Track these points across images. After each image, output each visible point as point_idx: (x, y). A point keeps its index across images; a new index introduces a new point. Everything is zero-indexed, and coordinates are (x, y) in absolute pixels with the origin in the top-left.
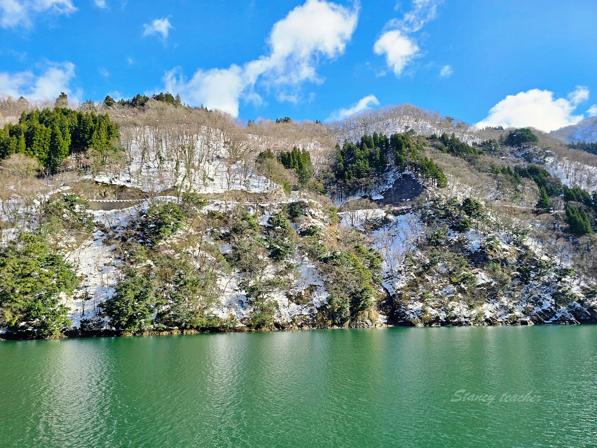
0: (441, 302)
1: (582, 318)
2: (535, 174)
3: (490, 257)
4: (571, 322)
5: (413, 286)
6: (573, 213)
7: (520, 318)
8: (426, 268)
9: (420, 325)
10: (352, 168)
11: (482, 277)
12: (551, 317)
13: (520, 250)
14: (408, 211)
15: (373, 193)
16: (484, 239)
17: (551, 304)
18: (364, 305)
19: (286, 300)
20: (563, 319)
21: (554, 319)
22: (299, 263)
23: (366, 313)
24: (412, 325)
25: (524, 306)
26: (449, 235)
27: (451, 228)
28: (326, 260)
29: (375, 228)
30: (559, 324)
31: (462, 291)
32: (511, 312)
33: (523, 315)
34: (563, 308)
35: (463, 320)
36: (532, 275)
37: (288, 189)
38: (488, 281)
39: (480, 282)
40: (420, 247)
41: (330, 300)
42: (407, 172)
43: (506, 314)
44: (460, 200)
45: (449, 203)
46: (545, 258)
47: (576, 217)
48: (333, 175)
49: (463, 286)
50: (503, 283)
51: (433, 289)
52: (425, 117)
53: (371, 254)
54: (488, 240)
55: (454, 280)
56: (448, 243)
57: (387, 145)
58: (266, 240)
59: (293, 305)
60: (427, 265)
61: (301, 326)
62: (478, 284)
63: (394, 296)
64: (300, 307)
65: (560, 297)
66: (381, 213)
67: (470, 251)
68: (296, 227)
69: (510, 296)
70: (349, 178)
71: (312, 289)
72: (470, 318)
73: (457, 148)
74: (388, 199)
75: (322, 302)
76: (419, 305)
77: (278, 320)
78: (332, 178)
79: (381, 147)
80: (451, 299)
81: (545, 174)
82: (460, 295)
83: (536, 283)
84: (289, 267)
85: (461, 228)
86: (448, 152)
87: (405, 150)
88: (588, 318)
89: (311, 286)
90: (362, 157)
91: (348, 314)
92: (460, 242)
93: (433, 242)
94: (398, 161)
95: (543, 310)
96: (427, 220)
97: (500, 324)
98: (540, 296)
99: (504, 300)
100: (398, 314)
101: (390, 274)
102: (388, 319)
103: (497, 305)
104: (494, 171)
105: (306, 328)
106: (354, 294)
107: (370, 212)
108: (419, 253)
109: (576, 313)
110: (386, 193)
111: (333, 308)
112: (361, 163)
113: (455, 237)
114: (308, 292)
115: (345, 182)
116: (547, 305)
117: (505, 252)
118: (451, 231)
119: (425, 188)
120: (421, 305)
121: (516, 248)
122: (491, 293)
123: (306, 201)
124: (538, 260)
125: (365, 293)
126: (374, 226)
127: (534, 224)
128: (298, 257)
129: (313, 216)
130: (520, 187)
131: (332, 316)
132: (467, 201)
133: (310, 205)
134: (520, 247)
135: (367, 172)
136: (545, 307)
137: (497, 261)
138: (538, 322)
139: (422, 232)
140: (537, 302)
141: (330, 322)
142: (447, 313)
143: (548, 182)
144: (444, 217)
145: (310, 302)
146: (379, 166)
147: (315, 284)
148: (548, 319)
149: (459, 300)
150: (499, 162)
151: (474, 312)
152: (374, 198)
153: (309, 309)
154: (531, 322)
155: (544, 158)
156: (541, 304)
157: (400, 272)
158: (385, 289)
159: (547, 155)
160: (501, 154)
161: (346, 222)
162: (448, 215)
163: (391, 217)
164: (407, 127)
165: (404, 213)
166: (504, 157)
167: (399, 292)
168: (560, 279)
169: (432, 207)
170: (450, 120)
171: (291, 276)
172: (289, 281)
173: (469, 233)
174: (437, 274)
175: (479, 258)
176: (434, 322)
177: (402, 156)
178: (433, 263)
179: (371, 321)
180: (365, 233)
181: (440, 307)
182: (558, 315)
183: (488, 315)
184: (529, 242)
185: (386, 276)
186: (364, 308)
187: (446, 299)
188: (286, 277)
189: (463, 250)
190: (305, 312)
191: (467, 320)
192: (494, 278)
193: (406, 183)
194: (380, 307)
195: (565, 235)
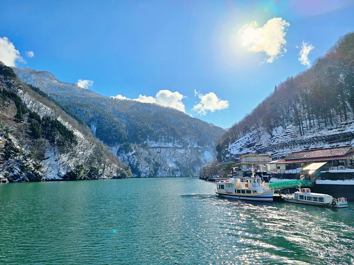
1: (31, 179)
2: (14, 97)
4: (27, 181)
6: (34, 125)
7: (2, 179)
12: (17, 179)
13: (6, 140)
17: (18, 171)
20: (23, 180)
21: (19, 179)
25: (5, 172)
30: (21, 182)
33: (4, 177)
34: (24, 174)
36: (11, 155)
46: (18, 147)
47: (36, 128)
65: (23, 168)
83: (12, 160)
88: (34, 179)
95: (14, 175)
98: (13, 167)
109: (29, 176)
116: (16, 172)
121: (5, 139)
124: (14, 147)
130: (6, 103)
134: (7, 139)
136: (15, 173)
138: (10, 181)
140: (11, 170)
148: (15, 180)
154: (8, 181)
155: (18, 89)
156: (13, 172)
159: (20, 88)
168: (25, 159)
182: (21, 177)
184: (11, 137)
195: (29, 136)
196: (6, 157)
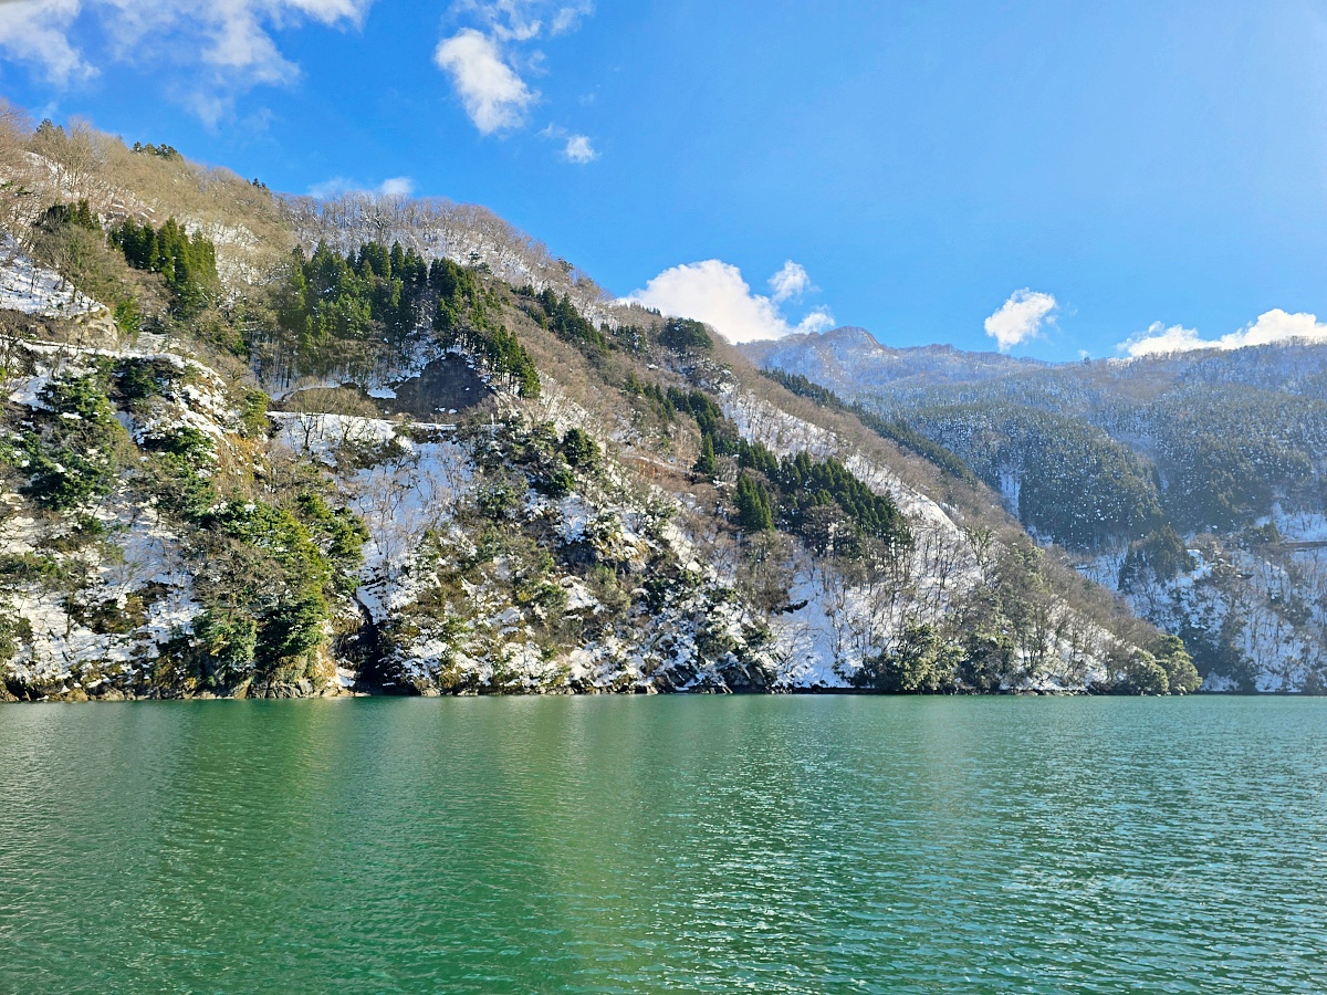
0: (487, 643)
1: (737, 683)
2: (699, 407)
3: (599, 555)
4: (719, 690)
5: (429, 604)
6: (748, 488)
7: (636, 680)
8: (467, 566)
9: (433, 692)
10: (327, 312)
11: (579, 595)
12: (688, 680)
13: (653, 546)
14: (447, 435)
15: (372, 381)
16: (592, 519)
17: (692, 654)
18: (297, 640)
19: (59, 620)
20: (707, 685)
21: (692, 683)
22: (125, 521)
23: (302, 661)
24: (413, 691)
25: (646, 656)
26: (527, 501)
27: (532, 486)
28: (207, 521)
29: (366, 463)
30: (699, 692)
31: (534, 620)
32: (620, 668)
33: (641, 674)
34: (710, 663)
35: (527, 681)
36: (668, 597)
37: (129, 320)
38: (589, 602)
39: (573, 604)
40: (461, 518)
41: (200, 626)
42: (457, 350)
43: (611, 671)
44: (560, 430)
45: (536, 433)
46: (694, 567)
47: (751, 497)
48: (272, 316)
49: (538, 610)
50: (615, 609)
51: (475, 613)
52: (517, 247)
53: (340, 520)
54: (601, 520)
55: (523, 596)
56: (522, 516)
57: (422, 278)
58: (21, 445)
59: (85, 633)
60: (469, 560)
61: (100, 691)
62: (569, 608)
63: (382, 624)
64: (104, 639)
65: (708, 642)
66: (383, 430)
67: (563, 539)
68: (136, 424)
69: (625, 636)
70: (316, 333)
71: (152, 593)
72: (542, 678)
73: (570, 324)
74: (406, 401)
75: (177, 630)
76: (438, 648)
77: (24, 674)
78: (269, 324)
79: (407, 280)
80: (509, 637)
81: (715, 412)
82: (529, 630)
83: (672, 612)
84: (89, 529)
85: (552, 488)
86: (551, 329)
87: (461, 300)
88: (746, 683)
89: (151, 584)
90: (357, 290)
91: (250, 662)
92: (546, 517)
93: (490, 511)
94: (441, 322)
95: (677, 666)
96: (485, 461)
97: (598, 691)
98: (675, 639)
99: (613, 644)
100: (385, 666)
101: (381, 573)
102: (357, 679)
103: (598, 653)
104: (631, 386)
105: (113, 696)
106: (277, 613)
107: (358, 423)
108: (457, 531)
109: (728, 673)
110: (403, 388)
111: (208, 645)
112: (352, 305)
113: (538, 506)
114: (139, 600)
115: (302, 339)
116: (684, 656)
117: (627, 548)
118: (532, 493)
119: (493, 392)
120: (443, 646)
121: (648, 542)
122: (590, 628)
123: (178, 362)
124: (681, 568)
125: (306, 613)
126: (365, 457)
127: (684, 503)
128: (125, 505)
129: (194, 405)
130: (671, 427)
131: (202, 665)
132: (572, 435)
133: (189, 374)
134: (655, 541)
135: (364, 328)
136: (680, 661)
137: (610, 564)
138: (664, 689)
139: (470, 485)
140: (669, 650)
141: (192, 683)
142: (496, 667)
143: (719, 427)
144: (523, 461)
145: (142, 629)
146: (397, 322)
147: (165, 580)
148: (681, 684)
149: (524, 640)
150: (643, 373)
151: (552, 666)
152: (372, 393)
153: (133, 645)
154: (653, 688)
155: (719, 383)
156: (674, 654)
157: (406, 570)
158: (362, 607)
159: (724, 379)
160: (650, 360)
161: (291, 438)
162: (531, 457)
163: (405, 443)
164: (475, 257)
165: (436, 440)
166: (652, 366)
167: (395, 616)
168: (711, 608)
169: (501, 435)
170: (566, 268)
171: (91, 555)
172: (82, 568)
173: (566, 501)
174: (489, 582)
175: (578, 555)
176: (464, 686)
177: (452, 312)
178: (484, 556)
179: (312, 681)
180: (335, 470)
181: (483, 654)
182: (701, 677)
183: (579, 673)
184: (671, 533)
185: (372, 576)
186: (296, 648)
187: (500, 636)
188: (74, 555)
189: (551, 535)
190: (116, 655)
191: (534, 683)
192: (601, 598)
193: (452, 373)
194: (343, 649)
195: (730, 527)
196: (653, 604)
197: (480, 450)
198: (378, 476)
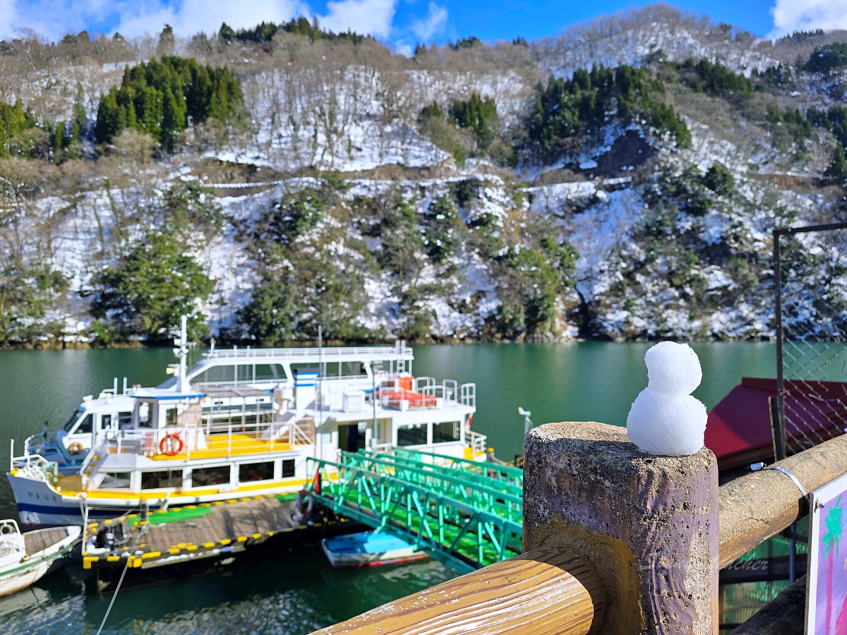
0: (653, 311)
3: (733, 251)
4: (833, 339)
5: (617, 289)
7: (761, 332)
8: (640, 266)
9: (620, 339)
10: (554, 123)
11: (717, 278)
12: (807, 332)
14: (628, 184)
15: (582, 159)
16: (726, 227)
17: (810, 313)
18: (543, 315)
19: (446, 309)
20: (823, 335)
21: (810, 333)
23: (548, 325)
24: (608, 339)
25: (771, 316)
26: (679, 220)
27: (681, 210)
28: (498, 260)
29: (579, 210)
30: (815, 340)
31: (685, 296)
32: (750, 323)
33: (766, 328)
34: (827, 320)
35: (680, 333)
36: (793, 273)
37: (461, 157)
38: (725, 282)
39: (713, 285)
40: (636, 237)
41: (500, 309)
42: (632, 127)
43: (742, 326)
44: (703, 169)
45: (686, 174)
46: (816, 251)
48: (525, 134)
49: (688, 290)
50: (745, 286)
51: (645, 294)
53: (563, 249)
54: (734, 227)
55: (677, 281)
56: (676, 231)
57: (610, 83)
58: (424, 235)
59: (455, 314)
60: (640, 263)
61: (463, 339)
62: (710, 287)
63: (590, 303)
64: (463, 316)
65: (824, 305)
66: (587, 188)
67: (705, 243)
68: (466, 214)
69: (756, 304)
70: (549, 138)
71: (479, 296)
72: (690, 331)
73: (721, 82)
74: (603, 167)
75: (490, 312)
76: (623, 315)
77: (437, 332)
78: (524, 139)
79: (601, 87)
80: (667, 307)
82: (682, 302)
83: (795, 285)
84: (452, 268)
85: (697, 209)
86: (704, 90)
87: (633, 93)
89: (479, 292)
90: (570, 104)
91: (523, 326)
92: (693, 229)
93: (653, 231)
94: (622, 111)
95: (797, 322)
96: (652, 200)
97: (731, 340)
98: (797, 304)
99: (745, 309)
100: (593, 325)
101: (589, 274)
102: (579, 332)
103: (733, 314)
104: (772, 118)
105: (469, 341)
106: (532, 302)
107: (573, 187)
108: (633, 246)
110: (601, 160)
111: (504, 319)
112: (568, 114)
113: (687, 224)
114: (475, 299)
115: (542, 143)
116: (803, 316)
117: (756, 244)
118: (682, 215)
119: (657, 150)
120: (625, 314)
122: (726, 299)
123: (481, 177)
124: (804, 253)
125: (546, 301)
126: (576, 207)
129: (490, 199)
130: (808, 142)
131: (502, 327)
132: (712, 171)
133: (486, 183)
135: (575, 128)
136: (800, 319)
137: (743, 256)
139: (642, 215)
140: (791, 311)
141: (499, 335)
142: (658, 324)
144: (676, 195)
145: (476, 311)
146: (595, 119)
147: (483, 289)
148: (801, 334)
149: (678, 308)
151: (697, 324)
152: (583, 166)
153: (474, 319)
154: (775, 338)
156: (796, 315)
157: (602, 272)
158: (580, 294)
160: (793, 89)
161: (541, 201)
162: (681, 191)
163: (601, 194)
164: (654, 45)
165: (621, 189)
166: (796, 93)
167: (597, 298)
168: (828, 281)
169: (661, 180)
171: (454, 281)
173: (708, 217)
174: (655, 274)
175: (717, 253)
176: (639, 336)
177: (628, 103)
178: (650, 260)
179: (554, 333)
180: (563, 218)
181: (650, 317)
182: (817, 329)
183: (717, 327)
185: (584, 277)
186: (543, 319)
187: (661, 307)
188: (448, 281)
189: (697, 240)
191: (685, 334)
192: (735, 280)
193: (630, 143)
194: (570, 316)
196: (778, 280)
197: (648, 191)
198: (587, 217)
